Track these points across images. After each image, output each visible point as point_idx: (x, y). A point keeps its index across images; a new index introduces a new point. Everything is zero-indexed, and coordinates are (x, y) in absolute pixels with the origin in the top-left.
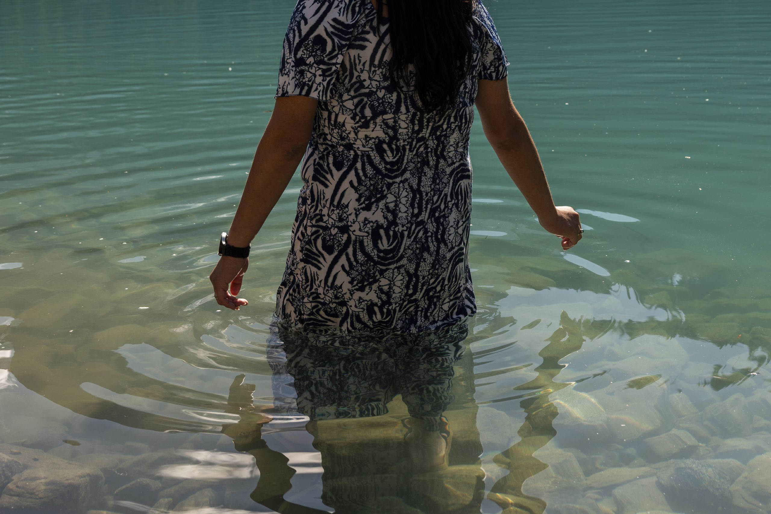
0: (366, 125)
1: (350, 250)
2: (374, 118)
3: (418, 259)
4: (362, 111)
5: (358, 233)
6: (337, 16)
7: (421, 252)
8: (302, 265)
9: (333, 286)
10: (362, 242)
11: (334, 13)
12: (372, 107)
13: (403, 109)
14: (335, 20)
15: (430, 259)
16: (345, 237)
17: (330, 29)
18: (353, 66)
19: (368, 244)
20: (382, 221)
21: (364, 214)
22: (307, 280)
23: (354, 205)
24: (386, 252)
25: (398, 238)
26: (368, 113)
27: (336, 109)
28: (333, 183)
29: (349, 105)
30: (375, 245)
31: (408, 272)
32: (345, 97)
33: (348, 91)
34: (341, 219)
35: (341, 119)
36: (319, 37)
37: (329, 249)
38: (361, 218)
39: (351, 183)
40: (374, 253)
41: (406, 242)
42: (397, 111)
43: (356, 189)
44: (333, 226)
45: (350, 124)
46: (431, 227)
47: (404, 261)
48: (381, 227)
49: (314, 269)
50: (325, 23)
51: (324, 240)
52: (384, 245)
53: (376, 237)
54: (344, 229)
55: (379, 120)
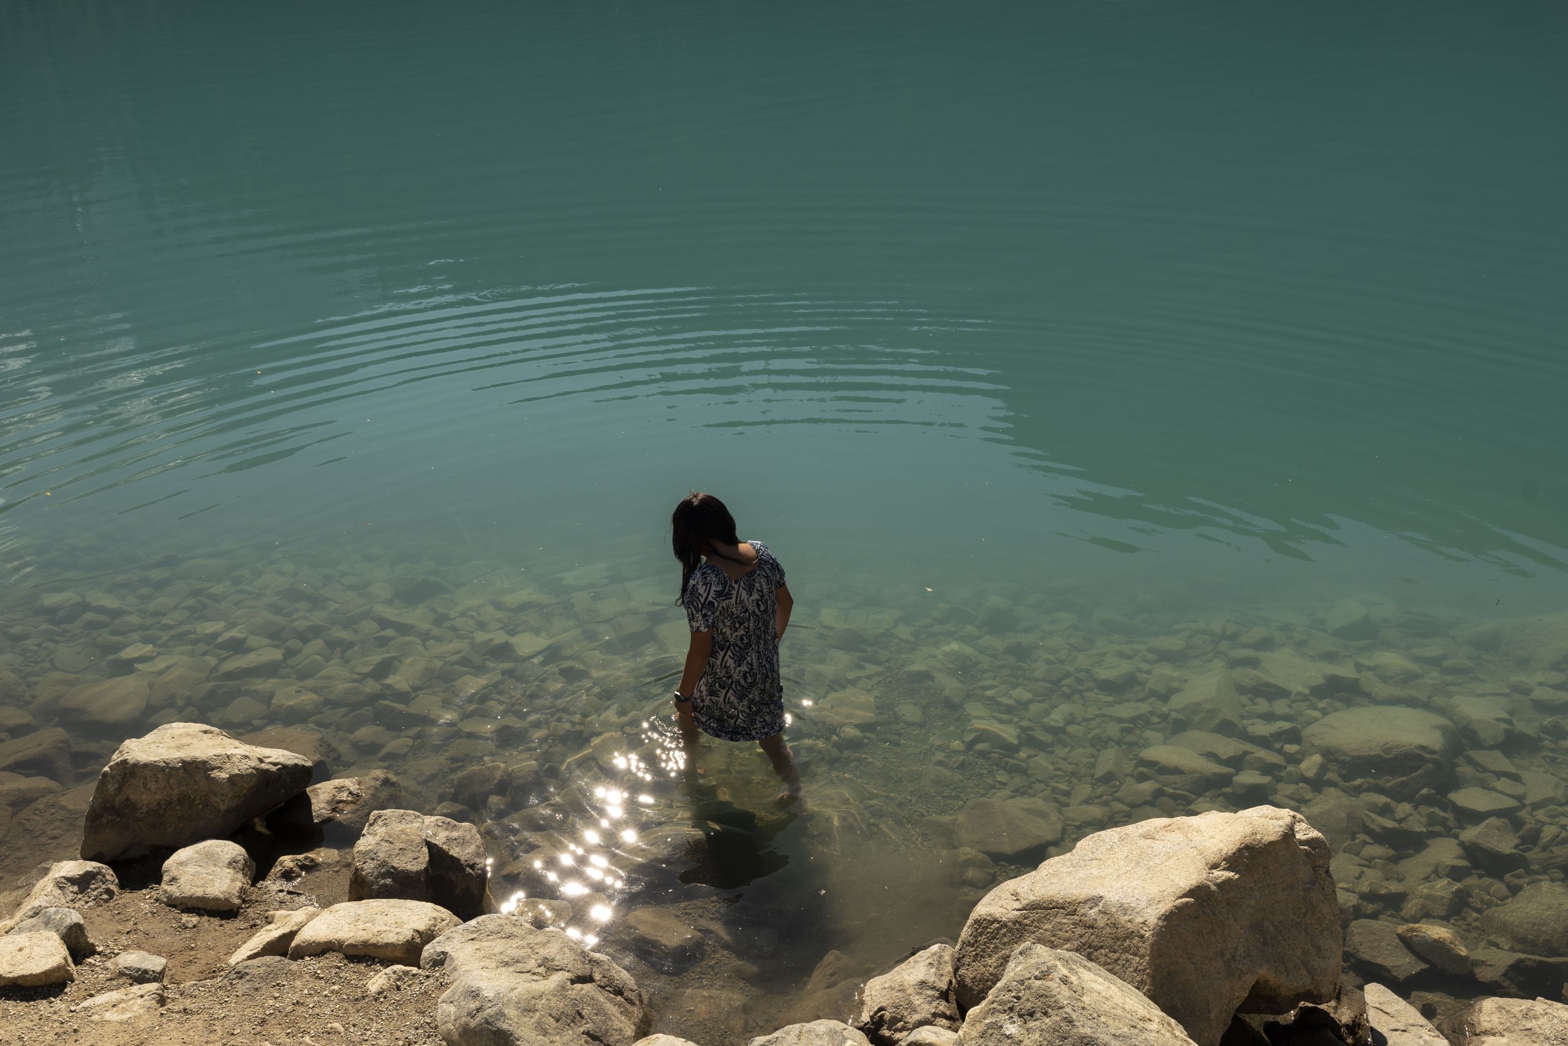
0: (736, 631)
1: (734, 686)
2: (740, 627)
3: (764, 682)
4: (734, 625)
5: (737, 677)
6: (715, 589)
7: (766, 679)
8: (709, 697)
9: (729, 702)
10: (739, 682)
11: (713, 588)
12: (739, 622)
13: (751, 618)
14: (715, 591)
15: (769, 681)
16: (730, 680)
17: (714, 596)
18: (728, 607)
19: (742, 681)
20: (747, 670)
21: (738, 669)
22: (714, 703)
23: (733, 665)
24: (750, 683)
25: (755, 675)
26: (737, 625)
27: (721, 627)
28: (720, 658)
29: (728, 624)
30: (745, 681)
31: (760, 689)
32: (726, 621)
33: (727, 618)
34: (727, 673)
35: (724, 630)
36: (710, 601)
37: (723, 687)
38: (737, 671)
39: (730, 656)
40: (745, 685)
41: (759, 676)
42: (749, 620)
43: (733, 658)
44: (723, 676)
45: (728, 632)
46: (768, 666)
47: (759, 685)
48: (747, 672)
49: (716, 698)
50: (711, 594)
51: (719, 683)
52: (749, 680)
53: (745, 677)
54: (730, 677)
55: (742, 627)
